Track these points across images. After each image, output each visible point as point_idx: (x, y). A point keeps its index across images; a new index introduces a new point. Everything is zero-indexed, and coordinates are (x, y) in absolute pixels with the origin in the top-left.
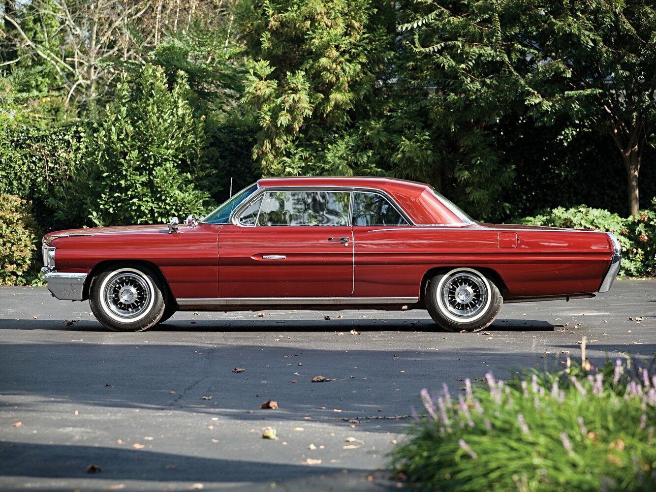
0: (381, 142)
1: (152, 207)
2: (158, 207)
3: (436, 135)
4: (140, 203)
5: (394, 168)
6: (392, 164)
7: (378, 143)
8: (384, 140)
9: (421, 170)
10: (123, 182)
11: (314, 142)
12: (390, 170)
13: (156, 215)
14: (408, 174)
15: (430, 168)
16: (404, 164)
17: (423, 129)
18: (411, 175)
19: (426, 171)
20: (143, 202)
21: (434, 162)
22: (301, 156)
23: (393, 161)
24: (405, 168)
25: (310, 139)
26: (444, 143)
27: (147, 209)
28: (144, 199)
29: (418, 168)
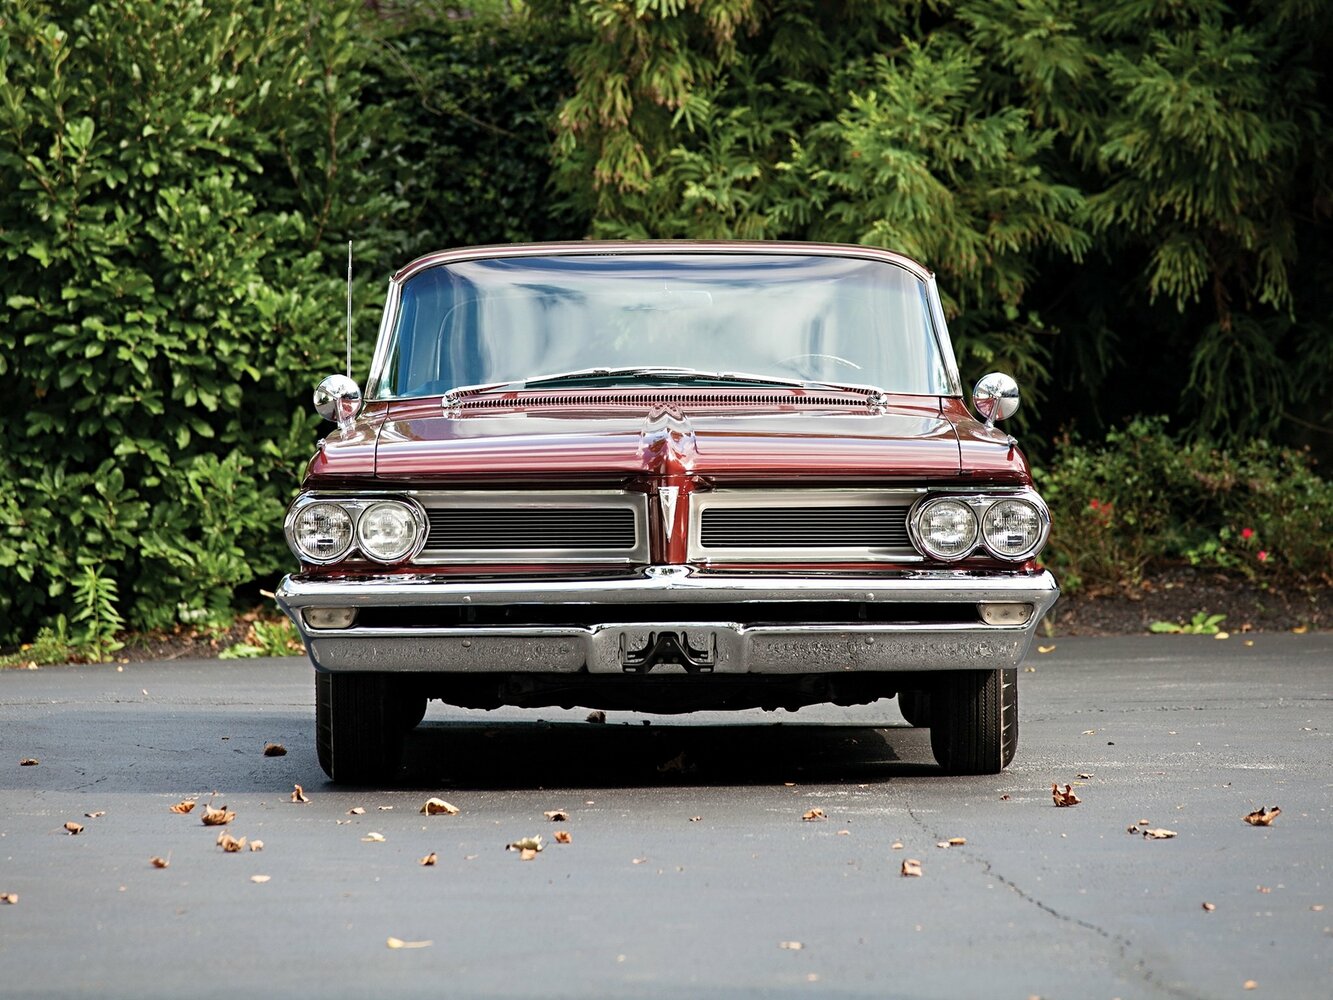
0: (1060, 78)
1: (160, 348)
2: (183, 346)
3: (1278, 49)
4: (116, 330)
5: (1115, 182)
6: (1104, 168)
7: (1049, 85)
8: (1071, 68)
9: (1223, 191)
10: (39, 252)
11: (794, 85)
12: (1100, 190)
13: (177, 379)
14: (1170, 208)
15: (1257, 184)
16: (1155, 169)
17: (1228, 23)
18: (1183, 212)
19: (1240, 192)
20: (125, 326)
21: (1273, 155)
22: (742, 141)
23: (1112, 158)
24: (1160, 186)
25: (774, 74)
26: (1312, 82)
27: (141, 356)
28: (130, 317)
29: (1210, 182)
